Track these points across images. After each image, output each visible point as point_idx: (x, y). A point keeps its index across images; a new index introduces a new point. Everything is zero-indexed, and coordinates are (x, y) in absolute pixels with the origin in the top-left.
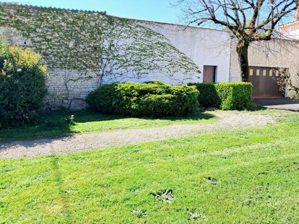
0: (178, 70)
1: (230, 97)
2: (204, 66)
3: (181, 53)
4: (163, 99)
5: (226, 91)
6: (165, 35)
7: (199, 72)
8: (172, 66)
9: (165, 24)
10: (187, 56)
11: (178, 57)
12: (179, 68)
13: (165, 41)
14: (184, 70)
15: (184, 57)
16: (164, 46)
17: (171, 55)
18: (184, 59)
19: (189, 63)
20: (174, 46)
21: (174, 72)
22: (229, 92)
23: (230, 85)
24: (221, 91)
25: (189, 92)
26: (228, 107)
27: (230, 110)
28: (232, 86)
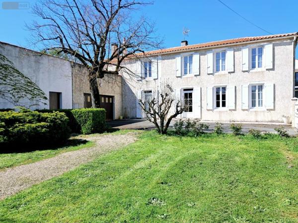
0: (24, 96)
1: (89, 122)
2: (50, 92)
3: (26, 78)
4: (38, 128)
5: (85, 117)
6: (7, 57)
7: (45, 98)
8: (17, 91)
9: (6, 44)
10: (33, 81)
11: (23, 81)
12: (24, 93)
13: (6, 63)
14: (29, 96)
15: (29, 82)
16: (6, 68)
17: (15, 79)
18: (29, 84)
19: (35, 88)
20: (17, 70)
21: (19, 97)
22: (88, 117)
23: (89, 111)
24: (80, 116)
25: (62, 119)
26: (89, 131)
27: (91, 134)
28: (92, 112)
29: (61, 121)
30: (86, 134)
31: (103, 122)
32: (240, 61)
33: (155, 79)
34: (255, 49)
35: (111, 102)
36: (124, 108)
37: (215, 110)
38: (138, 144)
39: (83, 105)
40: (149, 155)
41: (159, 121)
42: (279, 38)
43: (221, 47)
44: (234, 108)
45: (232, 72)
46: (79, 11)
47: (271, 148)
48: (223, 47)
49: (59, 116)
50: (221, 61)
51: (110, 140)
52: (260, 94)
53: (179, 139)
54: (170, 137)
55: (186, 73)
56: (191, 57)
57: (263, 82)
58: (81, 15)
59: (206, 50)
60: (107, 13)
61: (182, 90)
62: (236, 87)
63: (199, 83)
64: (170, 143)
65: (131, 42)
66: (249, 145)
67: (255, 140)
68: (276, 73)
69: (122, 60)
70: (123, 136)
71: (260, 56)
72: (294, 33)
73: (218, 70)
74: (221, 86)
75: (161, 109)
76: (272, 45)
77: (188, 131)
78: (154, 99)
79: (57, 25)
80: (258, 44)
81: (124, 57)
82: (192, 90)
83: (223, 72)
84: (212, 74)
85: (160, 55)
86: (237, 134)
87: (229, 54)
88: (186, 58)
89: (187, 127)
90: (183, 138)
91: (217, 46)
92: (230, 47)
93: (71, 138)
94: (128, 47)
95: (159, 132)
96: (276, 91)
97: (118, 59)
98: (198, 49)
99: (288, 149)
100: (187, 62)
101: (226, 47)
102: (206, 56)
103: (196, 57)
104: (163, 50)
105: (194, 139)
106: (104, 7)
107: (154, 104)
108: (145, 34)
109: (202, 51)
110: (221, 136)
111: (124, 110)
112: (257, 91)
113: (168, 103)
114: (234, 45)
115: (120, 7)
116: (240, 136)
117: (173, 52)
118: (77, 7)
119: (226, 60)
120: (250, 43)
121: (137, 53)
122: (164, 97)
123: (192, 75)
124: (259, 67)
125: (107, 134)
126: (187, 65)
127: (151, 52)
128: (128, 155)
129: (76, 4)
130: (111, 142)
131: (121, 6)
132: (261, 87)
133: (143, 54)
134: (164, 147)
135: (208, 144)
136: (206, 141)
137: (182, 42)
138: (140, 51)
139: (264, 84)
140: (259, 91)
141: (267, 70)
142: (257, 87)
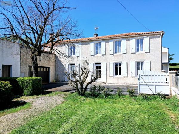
1: (30, 87)
2: (3, 65)
5: (27, 83)
22: (29, 83)
23: (30, 79)
24: (23, 83)
25: (6, 87)
26: (29, 94)
27: (30, 96)
28: (32, 80)
29: (5, 88)
30: (27, 96)
31: (40, 87)
32: (129, 47)
33: (77, 57)
34: (139, 40)
35: (48, 71)
36: (56, 75)
37: (115, 77)
38: (64, 105)
39: (28, 73)
40: (71, 117)
41: (79, 87)
42: (152, 34)
43: (118, 38)
44: (126, 76)
45: (125, 54)
46: (23, 9)
47: (157, 108)
48: (120, 38)
49: (3, 85)
50: (118, 46)
51: (43, 101)
52: (142, 67)
53: (93, 100)
54: (87, 99)
55: (97, 53)
56: (100, 44)
57: (143, 60)
58: (25, 12)
59: (109, 40)
60: (45, 13)
61: (95, 64)
62: (127, 63)
63: (105, 60)
64: (87, 104)
65: (61, 32)
66: (141, 105)
67: (145, 101)
68: (151, 55)
69: (54, 44)
70: (53, 98)
71: (142, 44)
72: (161, 31)
73: (116, 52)
74: (118, 62)
75: (81, 78)
76: (148, 38)
77: (100, 94)
78: (76, 71)
79: (7, 18)
80: (140, 37)
81: (56, 42)
82: (100, 64)
83: (119, 54)
84: (112, 54)
85: (80, 42)
86: (132, 96)
87: (123, 42)
88: (97, 44)
89: (99, 90)
90: (96, 99)
91: (116, 38)
92: (124, 38)
93: (15, 100)
94: (59, 36)
95: (79, 94)
96: (151, 66)
97: (52, 43)
98: (104, 39)
99: (168, 108)
100: (97, 46)
101: (121, 38)
102: (109, 43)
103: (103, 44)
104: (83, 39)
105: (103, 100)
106: (42, 8)
107: (76, 75)
108: (71, 28)
109: (107, 40)
110: (121, 97)
111: (57, 76)
112: (140, 65)
113: (86, 74)
114: (126, 37)
115: (54, 10)
116: (134, 97)
117: (89, 40)
118: (22, 7)
119: (121, 46)
120: (135, 36)
121: (65, 40)
122: (83, 70)
123: (101, 55)
124: (141, 51)
125: (42, 95)
126: (97, 48)
127: (75, 40)
128: (55, 117)
129: (21, 4)
130: (44, 104)
131: (54, 8)
132: (142, 63)
133: (69, 40)
134: (82, 108)
135: (114, 105)
136: (112, 102)
137: (95, 34)
138: (67, 39)
139: (144, 61)
140: (141, 65)
141: (146, 52)
142: (140, 63)
